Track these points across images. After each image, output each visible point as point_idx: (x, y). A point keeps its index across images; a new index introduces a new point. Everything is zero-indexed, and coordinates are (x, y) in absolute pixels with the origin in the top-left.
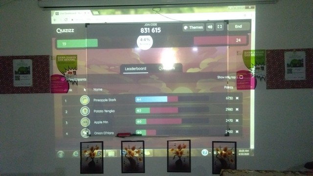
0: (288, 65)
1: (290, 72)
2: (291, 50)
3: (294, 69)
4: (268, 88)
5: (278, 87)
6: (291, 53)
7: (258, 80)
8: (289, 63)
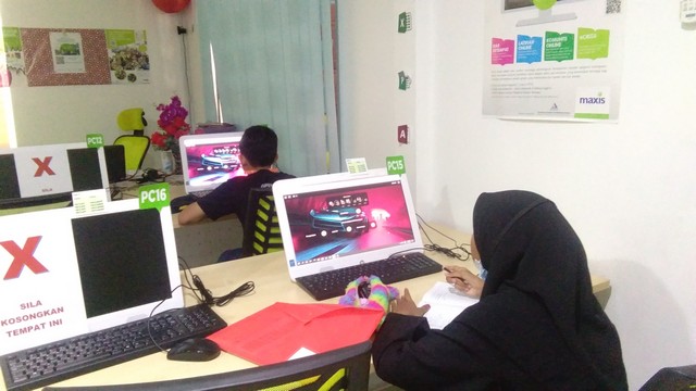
0: (58, 53)
1: (61, 61)
2: (60, 30)
3: (66, 58)
4: (31, 84)
5: (45, 83)
6: (60, 35)
7: (14, 73)
8: (59, 49)
